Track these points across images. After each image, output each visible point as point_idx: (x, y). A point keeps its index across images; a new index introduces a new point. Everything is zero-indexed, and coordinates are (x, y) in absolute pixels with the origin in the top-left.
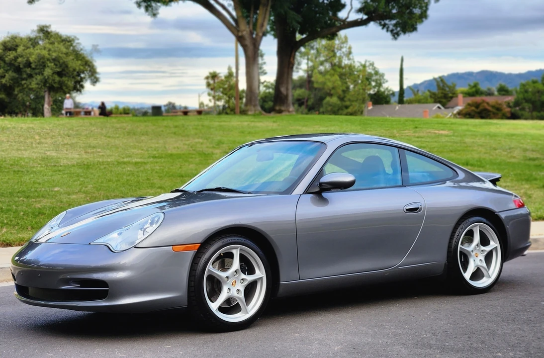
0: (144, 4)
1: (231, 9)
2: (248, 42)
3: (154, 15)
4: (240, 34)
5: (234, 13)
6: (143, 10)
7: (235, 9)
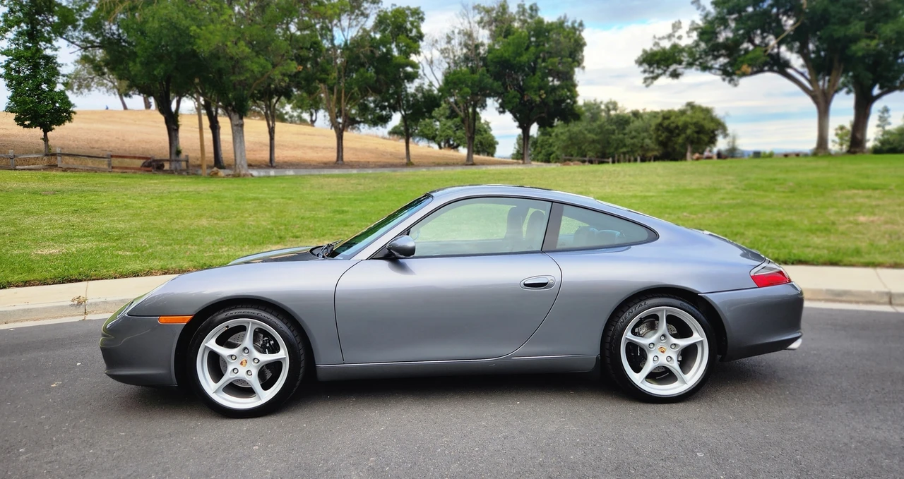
0: (728, 79)
1: (807, 74)
2: (821, 99)
3: (736, 85)
4: (813, 94)
5: (809, 77)
6: (726, 82)
7: (810, 74)
